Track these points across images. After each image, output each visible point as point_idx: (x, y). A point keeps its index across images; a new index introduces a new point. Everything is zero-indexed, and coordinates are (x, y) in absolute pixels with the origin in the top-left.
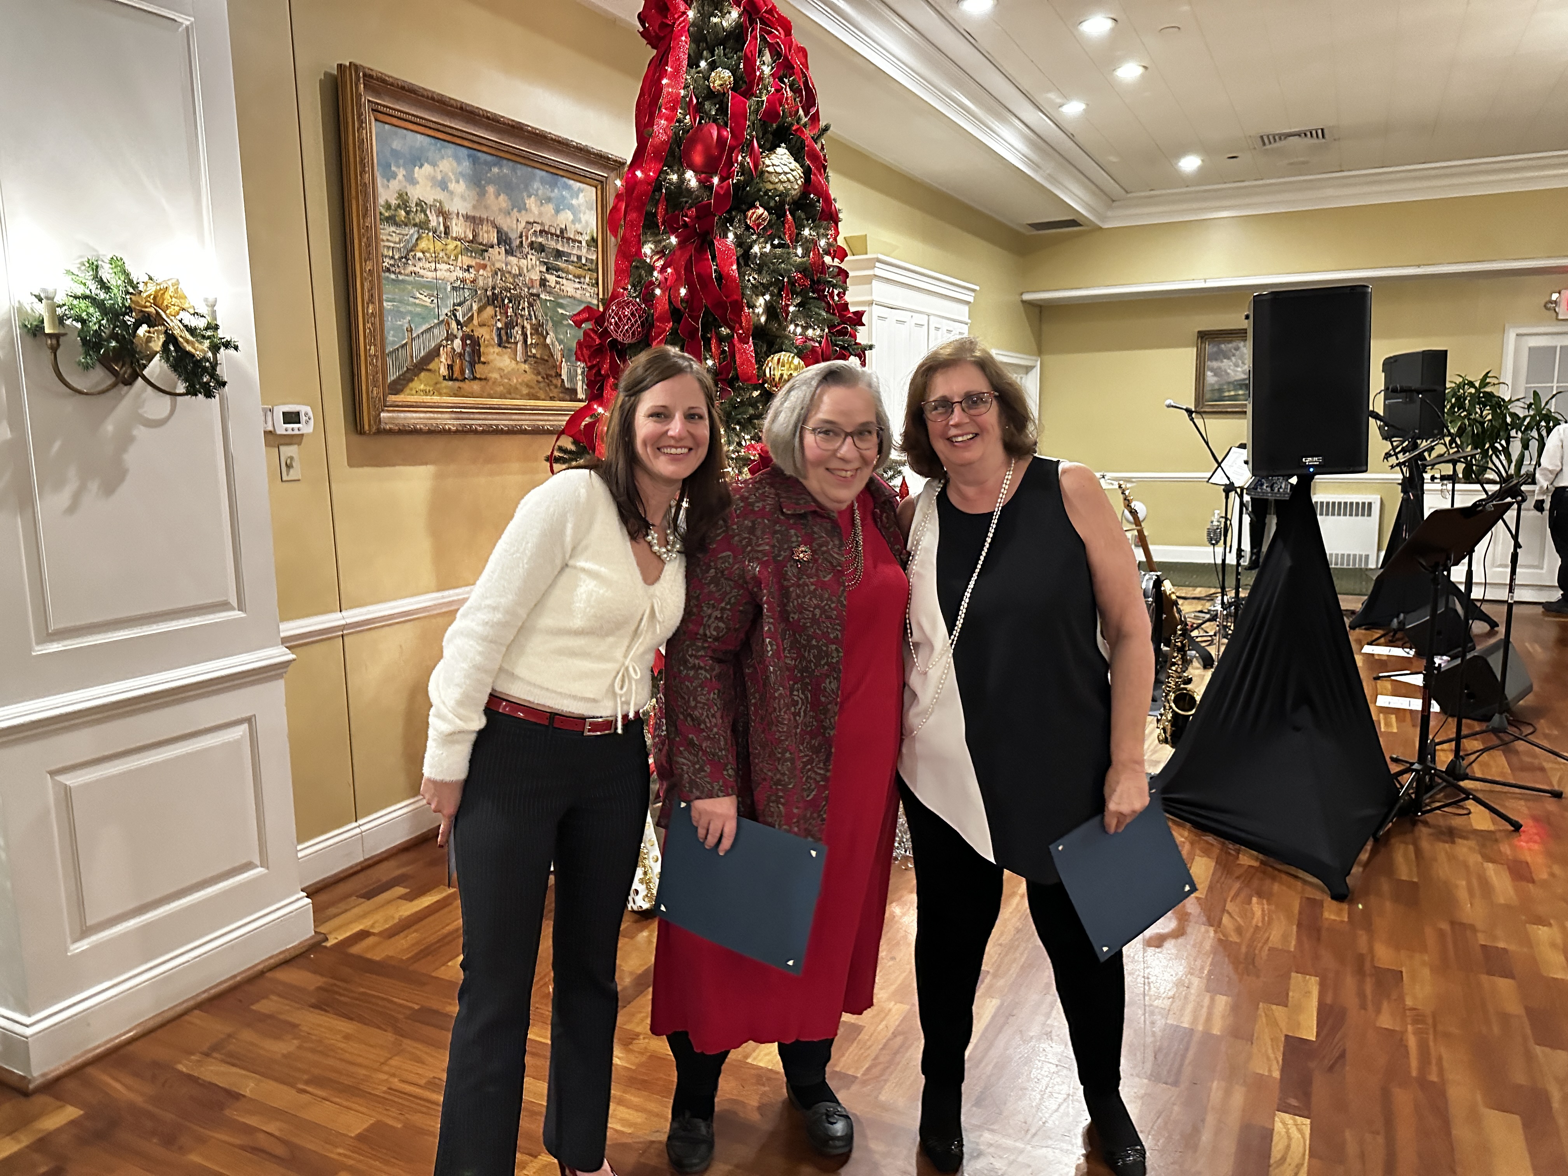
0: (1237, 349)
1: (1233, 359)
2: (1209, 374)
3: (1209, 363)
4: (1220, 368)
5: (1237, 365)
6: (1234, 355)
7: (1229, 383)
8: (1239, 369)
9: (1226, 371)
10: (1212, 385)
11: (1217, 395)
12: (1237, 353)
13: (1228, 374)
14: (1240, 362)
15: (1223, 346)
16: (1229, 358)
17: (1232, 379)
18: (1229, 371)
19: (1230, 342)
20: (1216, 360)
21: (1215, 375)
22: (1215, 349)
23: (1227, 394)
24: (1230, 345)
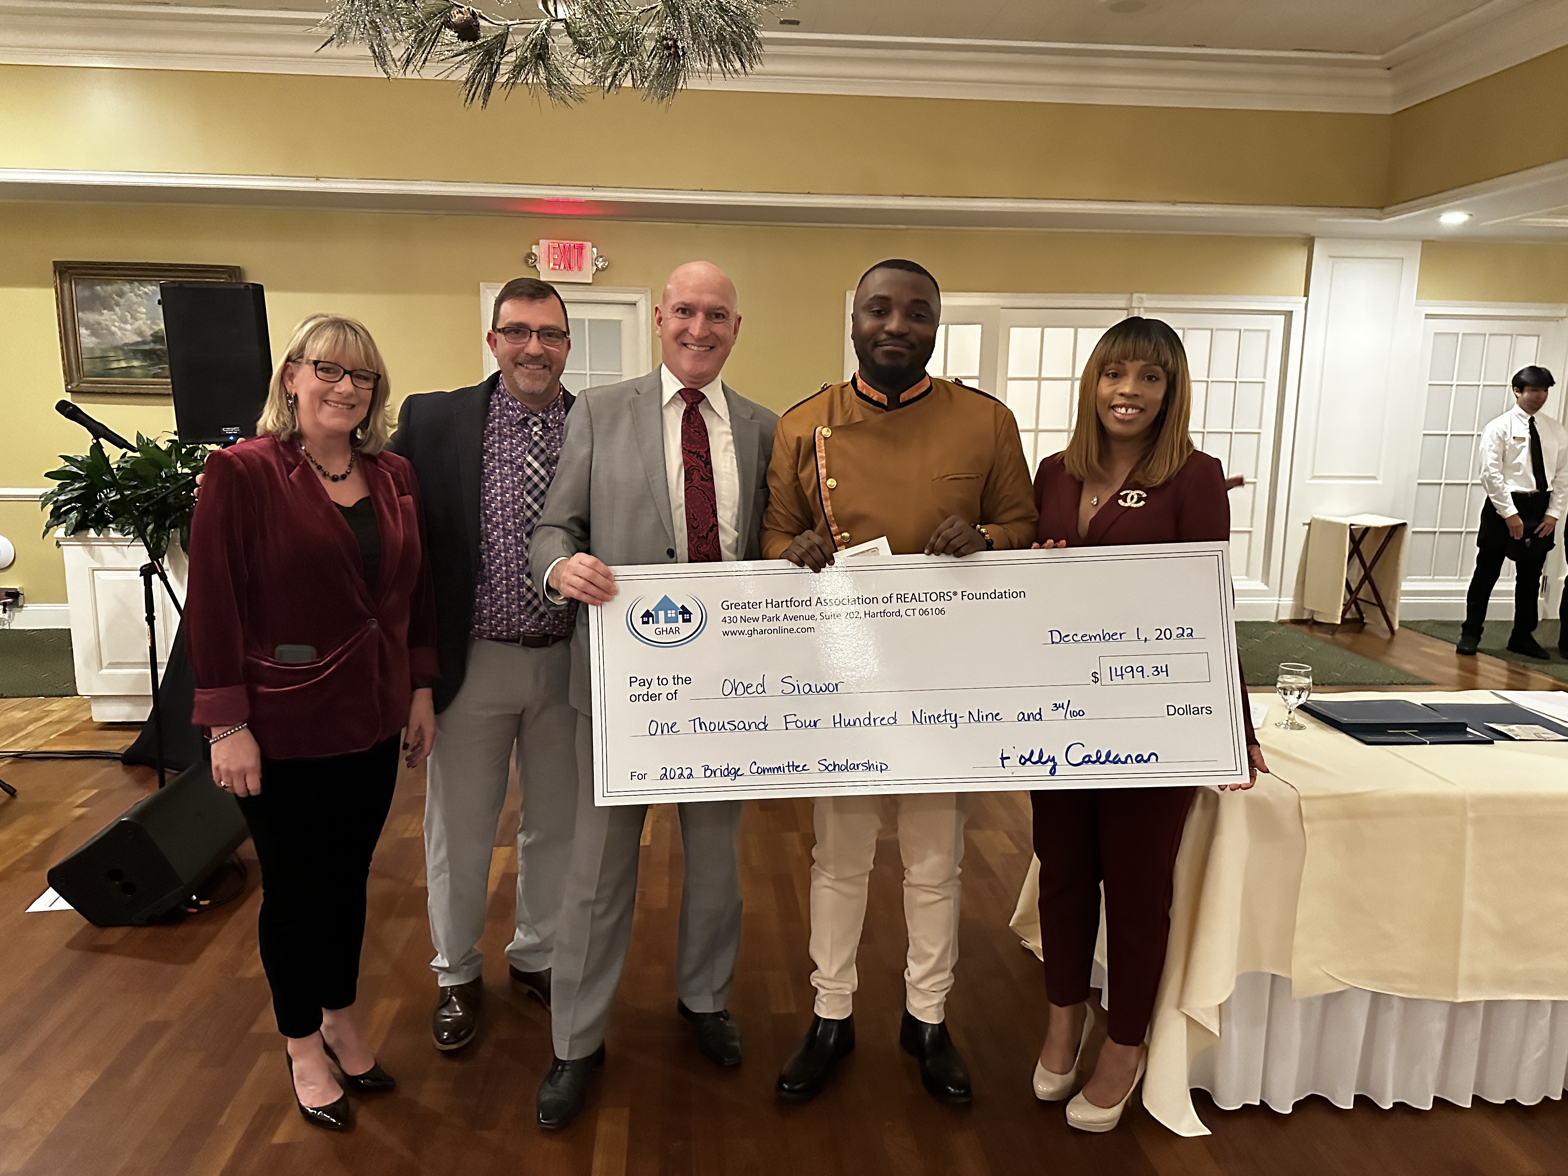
0: (121, 294)
1: (117, 309)
2: (83, 331)
3: (80, 314)
4: (99, 324)
5: (126, 322)
6: (117, 304)
7: (116, 348)
8: (128, 327)
9: (108, 329)
10: (92, 349)
11: (99, 367)
12: (122, 301)
13: (113, 334)
14: (129, 317)
15: (98, 288)
16: (111, 309)
17: (120, 343)
18: (113, 328)
19: (108, 282)
20: (91, 309)
21: (94, 333)
22: (87, 293)
23: (115, 365)
24: (109, 288)
